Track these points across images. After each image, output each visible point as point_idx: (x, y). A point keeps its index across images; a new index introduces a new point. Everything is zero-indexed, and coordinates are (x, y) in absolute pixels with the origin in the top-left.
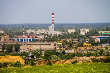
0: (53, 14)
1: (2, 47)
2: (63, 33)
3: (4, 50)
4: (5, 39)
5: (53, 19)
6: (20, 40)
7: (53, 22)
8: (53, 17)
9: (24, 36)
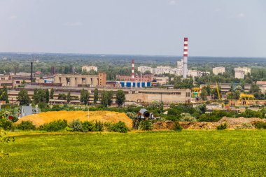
0: (186, 40)
1: (93, 96)
2: (203, 74)
3: (97, 100)
4: (100, 81)
5: (186, 48)
6: (125, 84)
7: (186, 53)
8: (185, 45)
9: (133, 77)
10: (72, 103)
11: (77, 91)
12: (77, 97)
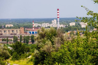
0: (58, 10)
1: (19, 39)
2: (66, 26)
3: (22, 41)
4: (21, 31)
5: (58, 14)
6: (32, 33)
7: (58, 16)
8: (58, 13)
9: (33, 29)
10: (9, 43)
11: (11, 37)
12: (11, 40)
